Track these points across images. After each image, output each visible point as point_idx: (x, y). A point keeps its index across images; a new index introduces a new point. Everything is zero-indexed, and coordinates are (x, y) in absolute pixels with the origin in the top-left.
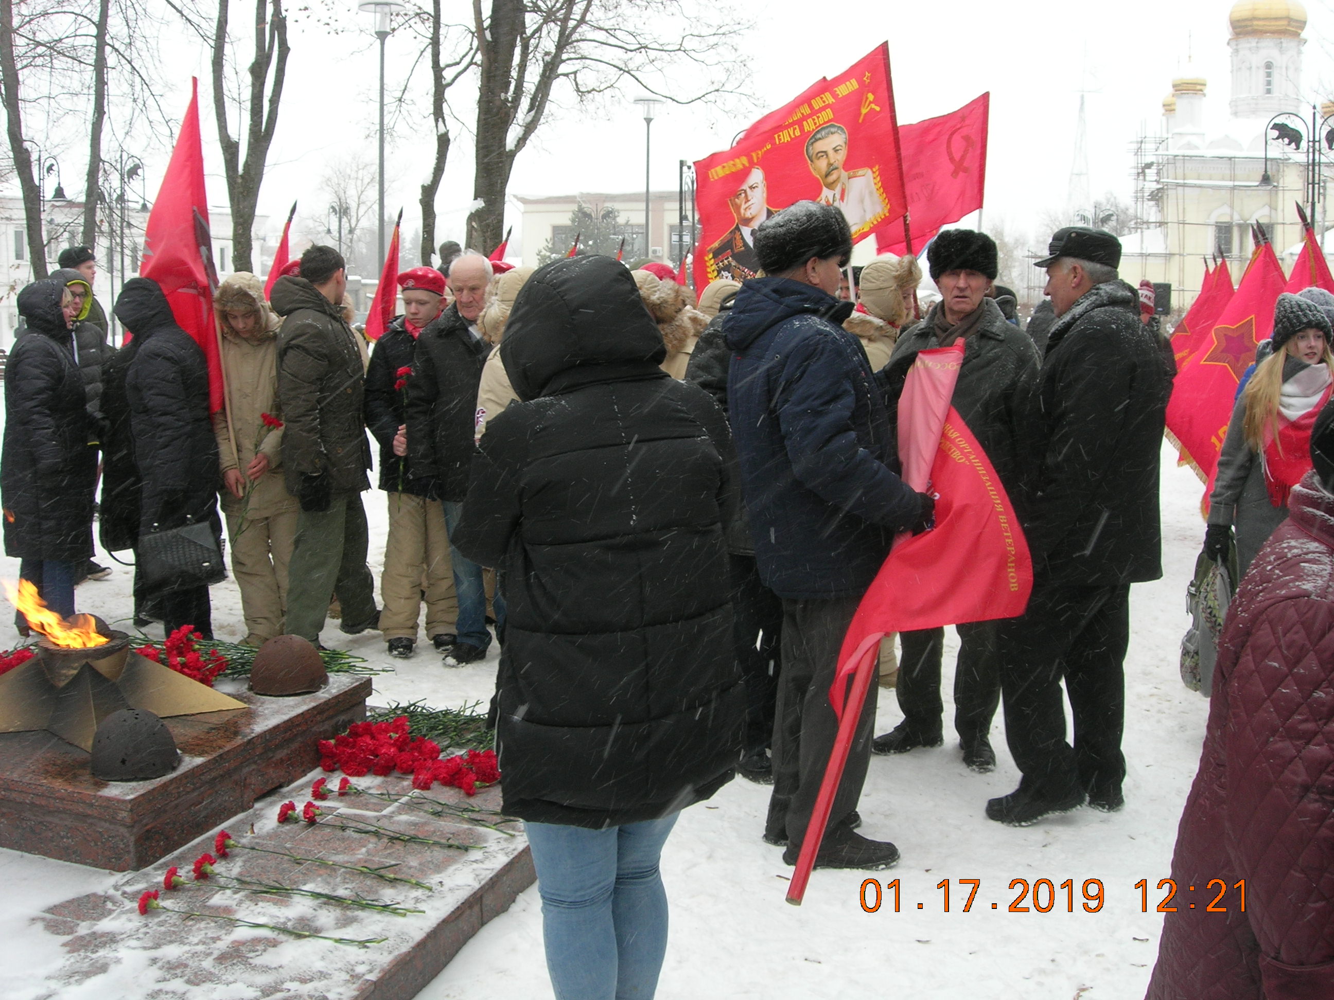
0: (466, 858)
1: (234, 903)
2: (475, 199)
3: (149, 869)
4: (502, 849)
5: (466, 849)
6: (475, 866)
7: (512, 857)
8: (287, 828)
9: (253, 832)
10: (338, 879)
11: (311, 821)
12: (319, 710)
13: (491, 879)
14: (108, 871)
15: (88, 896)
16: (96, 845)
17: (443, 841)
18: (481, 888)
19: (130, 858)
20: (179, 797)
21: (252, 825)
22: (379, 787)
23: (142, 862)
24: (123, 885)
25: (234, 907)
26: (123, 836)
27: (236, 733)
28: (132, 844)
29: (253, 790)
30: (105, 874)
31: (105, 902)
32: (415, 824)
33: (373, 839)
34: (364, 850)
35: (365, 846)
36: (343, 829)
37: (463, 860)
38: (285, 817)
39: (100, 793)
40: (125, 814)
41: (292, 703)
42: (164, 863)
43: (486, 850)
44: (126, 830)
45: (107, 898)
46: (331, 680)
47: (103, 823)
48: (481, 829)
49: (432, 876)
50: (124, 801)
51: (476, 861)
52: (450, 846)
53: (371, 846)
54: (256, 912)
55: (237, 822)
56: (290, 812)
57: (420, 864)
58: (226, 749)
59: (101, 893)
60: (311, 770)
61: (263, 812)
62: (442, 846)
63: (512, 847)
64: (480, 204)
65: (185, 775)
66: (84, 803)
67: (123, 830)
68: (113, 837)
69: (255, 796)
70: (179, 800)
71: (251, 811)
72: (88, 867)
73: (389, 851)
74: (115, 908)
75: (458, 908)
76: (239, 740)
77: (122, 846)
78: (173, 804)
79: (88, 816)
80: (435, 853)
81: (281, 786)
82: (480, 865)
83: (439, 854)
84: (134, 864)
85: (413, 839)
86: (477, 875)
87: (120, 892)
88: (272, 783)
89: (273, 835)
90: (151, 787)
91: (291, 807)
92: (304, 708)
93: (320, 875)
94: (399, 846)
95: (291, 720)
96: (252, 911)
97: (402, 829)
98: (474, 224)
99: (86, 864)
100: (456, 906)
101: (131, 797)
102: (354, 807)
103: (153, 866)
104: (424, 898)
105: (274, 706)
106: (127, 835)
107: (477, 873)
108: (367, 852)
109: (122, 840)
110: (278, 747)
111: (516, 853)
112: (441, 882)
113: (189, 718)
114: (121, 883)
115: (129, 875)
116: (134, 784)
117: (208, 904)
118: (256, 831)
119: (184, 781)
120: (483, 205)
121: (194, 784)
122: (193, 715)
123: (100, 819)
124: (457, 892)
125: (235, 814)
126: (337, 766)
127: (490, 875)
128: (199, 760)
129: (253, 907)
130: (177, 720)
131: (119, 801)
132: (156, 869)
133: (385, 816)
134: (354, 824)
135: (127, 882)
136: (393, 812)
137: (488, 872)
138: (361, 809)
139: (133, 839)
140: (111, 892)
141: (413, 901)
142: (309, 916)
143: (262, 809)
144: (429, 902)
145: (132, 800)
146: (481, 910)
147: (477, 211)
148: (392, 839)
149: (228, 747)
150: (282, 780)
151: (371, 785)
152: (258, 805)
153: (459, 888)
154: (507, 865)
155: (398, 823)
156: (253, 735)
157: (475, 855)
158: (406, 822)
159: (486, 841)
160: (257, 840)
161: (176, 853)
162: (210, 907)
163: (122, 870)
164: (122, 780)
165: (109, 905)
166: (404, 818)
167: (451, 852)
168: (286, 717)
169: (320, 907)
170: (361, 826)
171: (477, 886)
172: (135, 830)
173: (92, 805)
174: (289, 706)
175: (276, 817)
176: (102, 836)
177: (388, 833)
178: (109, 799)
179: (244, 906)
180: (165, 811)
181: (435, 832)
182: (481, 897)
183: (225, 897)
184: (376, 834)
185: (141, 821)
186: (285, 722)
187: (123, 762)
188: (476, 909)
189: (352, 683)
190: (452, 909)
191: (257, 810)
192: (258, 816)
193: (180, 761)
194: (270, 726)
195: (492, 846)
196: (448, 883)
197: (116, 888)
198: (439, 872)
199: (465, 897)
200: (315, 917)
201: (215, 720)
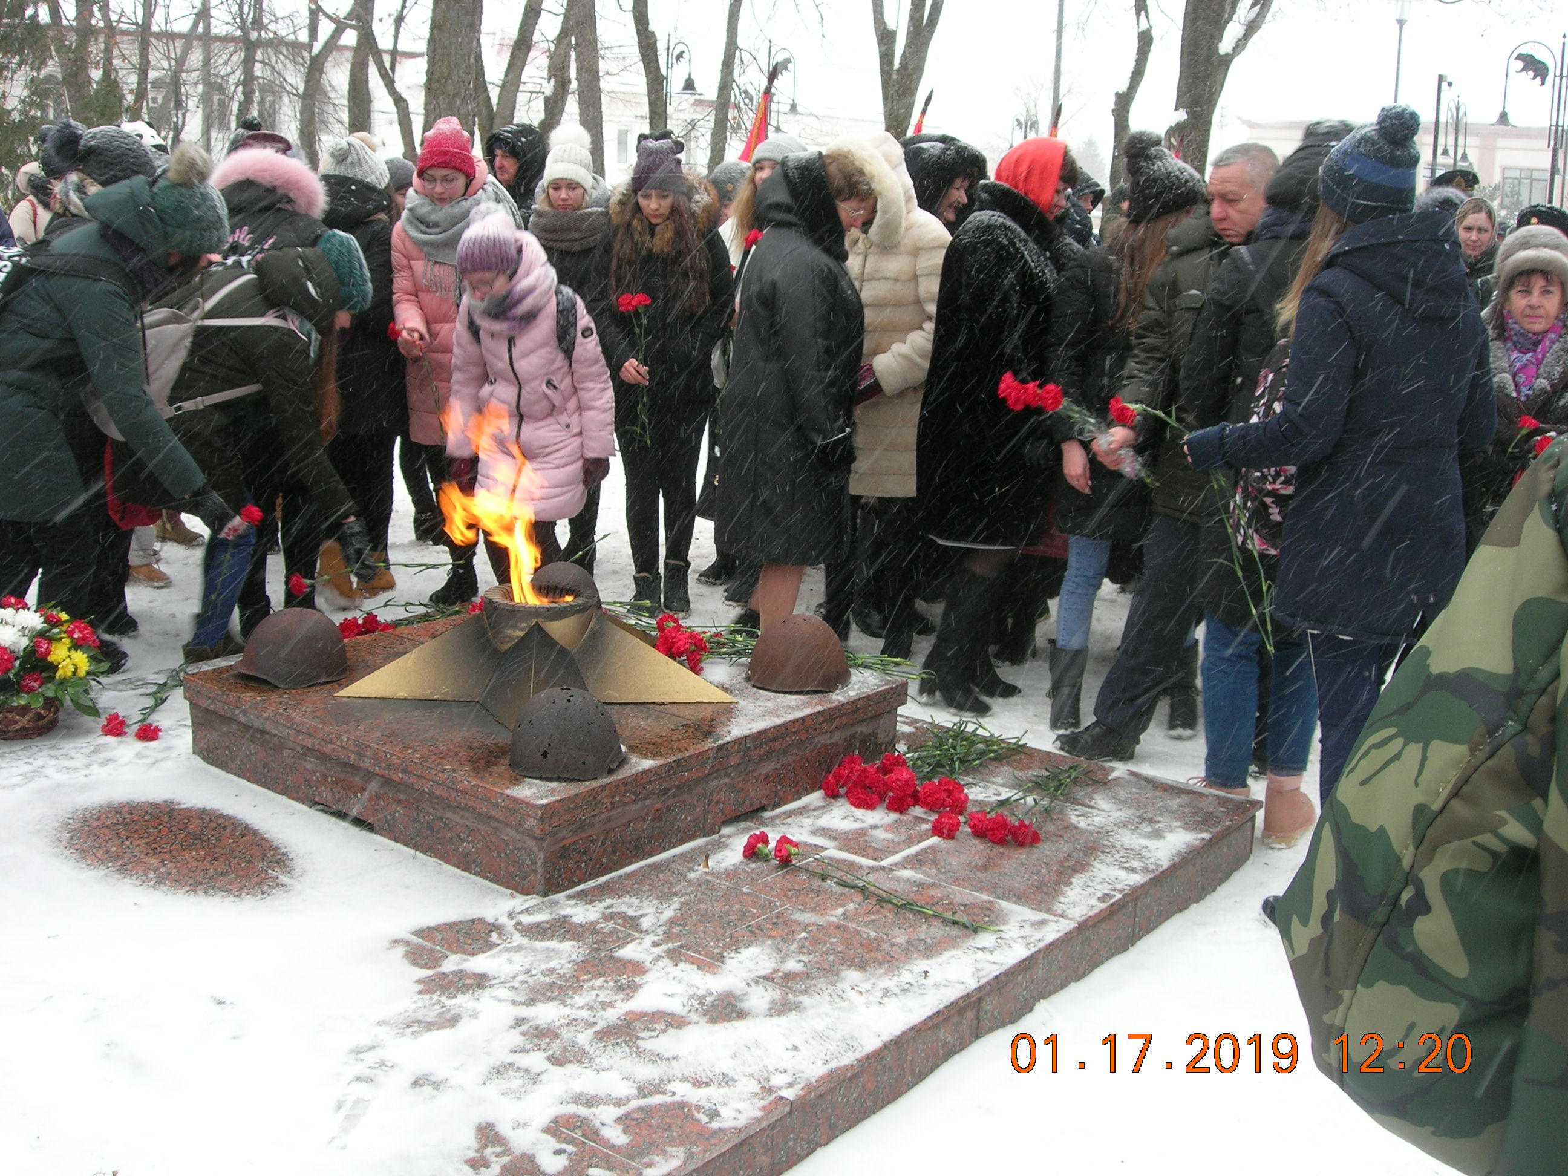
0: (971, 942)
1: (650, 958)
2: (1177, 109)
3: (561, 896)
4: (1022, 937)
5: (976, 931)
6: (980, 955)
7: (1033, 950)
8: (753, 866)
9: (707, 866)
10: (794, 947)
11: (785, 861)
12: (827, 716)
13: (996, 977)
14: (509, 891)
15: (473, 921)
16: (499, 856)
17: (948, 915)
18: (979, 989)
19: (538, 878)
20: (613, 808)
21: (707, 857)
22: (889, 828)
23: (552, 886)
24: (521, 912)
25: (647, 964)
26: (531, 850)
27: (708, 734)
28: (539, 862)
29: (722, 811)
30: (504, 895)
31: (491, 931)
32: (920, 885)
33: (858, 898)
34: (840, 911)
35: (841, 906)
36: (823, 878)
37: (965, 945)
38: (751, 852)
39: (508, 792)
40: (533, 822)
41: (793, 704)
42: (583, 891)
43: (1003, 935)
44: (534, 843)
45: (497, 927)
46: (853, 679)
47: (508, 830)
48: (1004, 904)
49: (917, 962)
50: (534, 806)
51: (982, 949)
52: (954, 923)
53: (851, 906)
54: (671, 976)
55: (693, 850)
56: (759, 846)
57: (907, 942)
58: (687, 754)
59: (491, 919)
60: (808, 792)
61: (731, 840)
62: (945, 921)
63: (1038, 936)
64: (1182, 116)
65: (624, 782)
66: (489, 800)
67: (531, 843)
68: (519, 849)
69: (723, 818)
70: (614, 812)
71: (716, 836)
72: (488, 883)
73: (873, 917)
74: (499, 942)
75: (938, 1012)
76: (709, 744)
77: (528, 862)
78: (603, 816)
79: (491, 818)
80: (933, 930)
81: (763, 809)
82: (987, 956)
83: (937, 931)
84: (541, 888)
85: (907, 906)
86: (978, 970)
87: (513, 922)
88: (751, 804)
89: (731, 874)
90: (572, 792)
91: (764, 839)
92: (807, 711)
93: (770, 937)
94: (888, 913)
95: (784, 725)
96: (668, 974)
97: (899, 887)
98: (1173, 140)
99: (486, 878)
100: (935, 1010)
101: (545, 801)
102: (847, 850)
103: (567, 893)
104: (897, 991)
105: (769, 704)
106: (535, 849)
107: (979, 966)
108: (844, 914)
109: (529, 856)
110: (763, 758)
111: (1041, 945)
112: (926, 972)
113: (659, 708)
114: (517, 910)
115: (533, 900)
116: (555, 785)
117: (616, 955)
118: (710, 863)
119: (622, 789)
120: (1186, 117)
121: (635, 794)
122: (663, 704)
123: (506, 824)
124: (943, 989)
125: (693, 837)
126: (843, 791)
127: (995, 971)
128: (647, 764)
129: (670, 968)
130: (641, 707)
131: (528, 804)
132: (569, 897)
133: (883, 868)
134: (838, 874)
135: (527, 910)
136: (896, 864)
137: (995, 967)
138: (855, 853)
139: (541, 855)
140: (503, 920)
141: (880, 994)
142: (738, 992)
143: (729, 836)
144: (902, 997)
145: (543, 805)
146: (978, 1018)
147: (1178, 124)
148: (881, 900)
149: (692, 751)
150: (764, 802)
151: (879, 823)
152: (725, 831)
153: (948, 983)
154: (1025, 960)
155: (898, 880)
156: (728, 739)
157: (985, 939)
158: (908, 880)
159: (1005, 923)
160: (709, 878)
161: (602, 879)
162: (617, 960)
163: (525, 892)
164: (541, 778)
165: (494, 937)
166: (908, 873)
167: (955, 931)
168: (778, 721)
169: (757, 982)
170: (848, 878)
171: (973, 985)
172: (545, 844)
173: (497, 805)
174: (789, 707)
175: (741, 849)
176: (507, 845)
177: (877, 891)
178: (516, 800)
179: (660, 964)
180: (592, 825)
181: (941, 899)
182: (980, 1000)
183: (640, 948)
184: (864, 891)
185: (555, 834)
186: (776, 728)
187: (545, 754)
188: (970, 1015)
189: (879, 687)
190: (930, 1014)
191: (724, 836)
192: (721, 846)
193: (623, 761)
194: (755, 730)
195: (1011, 930)
196: (935, 975)
197: (511, 915)
198: (928, 957)
199: (953, 999)
200: (744, 994)
201: (689, 714)
